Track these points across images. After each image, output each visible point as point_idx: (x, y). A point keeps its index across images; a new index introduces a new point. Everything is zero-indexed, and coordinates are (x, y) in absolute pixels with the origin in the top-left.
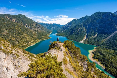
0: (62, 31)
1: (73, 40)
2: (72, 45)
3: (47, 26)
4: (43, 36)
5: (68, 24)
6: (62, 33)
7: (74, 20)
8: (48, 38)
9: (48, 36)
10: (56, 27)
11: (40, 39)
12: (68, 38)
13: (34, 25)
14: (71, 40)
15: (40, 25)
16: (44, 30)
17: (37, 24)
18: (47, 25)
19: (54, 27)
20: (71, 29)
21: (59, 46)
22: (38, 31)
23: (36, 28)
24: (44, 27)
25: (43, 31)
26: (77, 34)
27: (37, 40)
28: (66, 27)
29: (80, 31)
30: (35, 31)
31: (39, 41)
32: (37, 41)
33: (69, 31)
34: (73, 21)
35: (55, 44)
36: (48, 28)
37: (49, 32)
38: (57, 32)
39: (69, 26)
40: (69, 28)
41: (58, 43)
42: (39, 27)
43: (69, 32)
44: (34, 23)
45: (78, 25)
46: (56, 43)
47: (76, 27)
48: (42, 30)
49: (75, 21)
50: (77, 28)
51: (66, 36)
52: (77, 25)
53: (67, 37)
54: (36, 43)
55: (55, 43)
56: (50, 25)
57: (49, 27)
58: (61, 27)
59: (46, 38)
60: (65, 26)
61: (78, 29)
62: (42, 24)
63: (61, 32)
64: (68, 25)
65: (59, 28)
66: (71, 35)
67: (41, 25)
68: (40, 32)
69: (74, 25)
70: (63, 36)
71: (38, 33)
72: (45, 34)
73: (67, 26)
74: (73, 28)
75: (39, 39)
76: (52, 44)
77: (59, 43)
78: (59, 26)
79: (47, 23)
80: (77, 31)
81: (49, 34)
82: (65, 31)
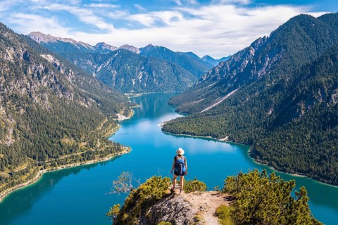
0: (208, 103)
1: (299, 171)
2: (291, 207)
3: (100, 63)
4: (67, 141)
5: (252, 52)
6: (207, 114)
8: (102, 154)
9: (105, 140)
10: (164, 68)
11: (42, 158)
12: (255, 154)
13: (10, 58)
14: (283, 168)
15: (50, 58)
16: (78, 95)
17: (32, 49)
18: (100, 54)
19: (150, 72)
21: (190, 217)
22: (37, 100)
23: (18, 76)
24: (80, 73)
25: (70, 97)
27: (24, 167)
28: (239, 75)
30: (15, 97)
31: (40, 174)
32: (23, 173)
33: (262, 97)
34: (294, 31)
35: (154, 201)
36: (105, 78)
37: (109, 110)
38: (174, 106)
39: (260, 67)
40: (263, 79)
41: (182, 197)
42: (46, 71)
43: (267, 106)
44: (8, 43)
45: (334, 60)
46: (165, 196)
47: (313, 74)
48: (64, 90)
49: (307, 30)
50: (323, 80)
51: (244, 136)
52: (321, 60)
53: (250, 142)
54: (17, 188)
55: (157, 191)
56: (124, 54)
57: (114, 73)
58: (200, 73)
59: (88, 156)
60: (234, 62)
62: (66, 50)
63: (202, 106)
64: (256, 58)
65: (189, 82)
66: (278, 134)
67: (56, 57)
68: (47, 105)
69: (301, 55)
70: (216, 137)
71: (34, 116)
72: (82, 123)
73: (250, 66)
74: (297, 80)
75: (39, 159)
76: (136, 196)
77: (188, 190)
78: (186, 60)
79: (101, 45)
80: (329, 99)
81: (110, 121)
82: (234, 102)
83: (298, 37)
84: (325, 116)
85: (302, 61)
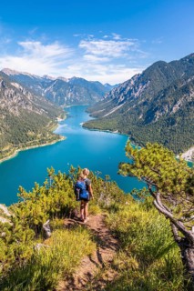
0: (107, 112)
3: (46, 88)
4: (30, 133)
5: (132, 83)
6: (107, 118)
7: (160, 65)
8: (50, 141)
9: (51, 133)
10: (83, 90)
11: (17, 143)
12: (132, 140)
15: (17, 85)
16: (34, 106)
17: (5, 79)
18: (46, 82)
19: (75, 93)
20: (145, 103)
22: (12, 110)
24: (34, 94)
25: (30, 108)
26: (171, 121)
27: (8, 148)
29: (181, 113)
31: (16, 152)
32: (7, 151)
33: (137, 108)
34: (155, 71)
36: (49, 96)
37: (53, 116)
39: (136, 92)
40: (138, 98)
42: (15, 93)
43: (139, 114)
45: (176, 88)
47: (164, 96)
48: (26, 105)
49: (163, 70)
50: (169, 99)
51: (128, 130)
52: (169, 88)
53: (130, 133)
56: (60, 82)
57: (54, 94)
59: (42, 141)
61: (175, 103)
62: (25, 79)
63: (104, 113)
64: (134, 86)
65: (97, 99)
66: (144, 129)
67: (20, 84)
68: (17, 113)
69: (159, 84)
70: (111, 131)
71: (11, 120)
72: (38, 123)
73: (130, 91)
74: (156, 99)
78: (95, 87)
79: (46, 76)
80: (171, 110)
81: (53, 122)
82: (121, 111)
83: (158, 74)
84: (169, 119)
85: (159, 88)
